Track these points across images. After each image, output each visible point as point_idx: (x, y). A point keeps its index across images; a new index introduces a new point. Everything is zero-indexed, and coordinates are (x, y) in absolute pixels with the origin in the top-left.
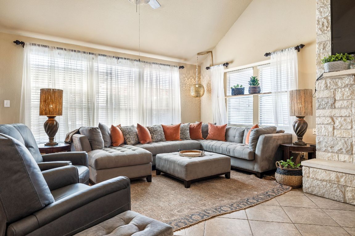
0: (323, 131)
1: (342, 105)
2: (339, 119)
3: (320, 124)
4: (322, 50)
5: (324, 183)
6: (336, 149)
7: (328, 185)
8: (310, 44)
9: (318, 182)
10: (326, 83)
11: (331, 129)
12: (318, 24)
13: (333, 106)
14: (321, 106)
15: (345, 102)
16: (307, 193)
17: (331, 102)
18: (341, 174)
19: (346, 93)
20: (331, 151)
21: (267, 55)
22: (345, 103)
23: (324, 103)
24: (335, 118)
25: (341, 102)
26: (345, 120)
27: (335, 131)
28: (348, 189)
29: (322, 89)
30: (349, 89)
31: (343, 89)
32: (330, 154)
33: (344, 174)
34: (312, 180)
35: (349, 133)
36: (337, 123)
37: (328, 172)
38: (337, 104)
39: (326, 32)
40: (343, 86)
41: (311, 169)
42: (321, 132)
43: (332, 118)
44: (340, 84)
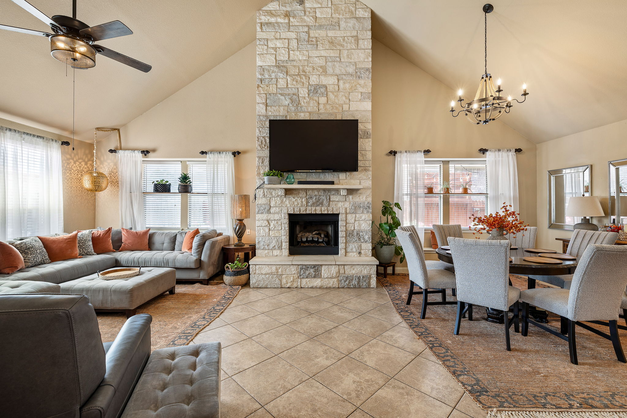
0: (261, 232)
1: (275, 211)
2: (273, 222)
3: (259, 226)
4: (261, 163)
5: (267, 276)
6: (271, 246)
7: (270, 277)
8: (245, 152)
9: (263, 276)
10: (264, 192)
11: (267, 230)
12: (258, 141)
13: (269, 212)
14: (260, 211)
15: (277, 208)
16: (254, 288)
17: (267, 208)
18: (279, 266)
19: (278, 202)
20: (267, 248)
21: (203, 153)
22: (277, 210)
23: (262, 208)
24: (270, 221)
25: (274, 208)
26: (277, 223)
27: (270, 231)
28: (284, 276)
29: (261, 196)
30: (280, 199)
31: (276, 198)
32: (266, 251)
33: (281, 266)
34: (258, 275)
35: (280, 233)
36: (272, 226)
37: (270, 266)
38: (272, 210)
39: (264, 149)
40: (276, 196)
41: (257, 266)
42: (260, 234)
43: (268, 221)
44: (274, 194)
